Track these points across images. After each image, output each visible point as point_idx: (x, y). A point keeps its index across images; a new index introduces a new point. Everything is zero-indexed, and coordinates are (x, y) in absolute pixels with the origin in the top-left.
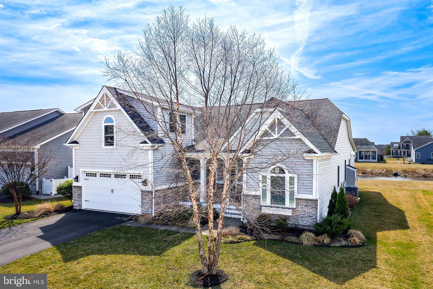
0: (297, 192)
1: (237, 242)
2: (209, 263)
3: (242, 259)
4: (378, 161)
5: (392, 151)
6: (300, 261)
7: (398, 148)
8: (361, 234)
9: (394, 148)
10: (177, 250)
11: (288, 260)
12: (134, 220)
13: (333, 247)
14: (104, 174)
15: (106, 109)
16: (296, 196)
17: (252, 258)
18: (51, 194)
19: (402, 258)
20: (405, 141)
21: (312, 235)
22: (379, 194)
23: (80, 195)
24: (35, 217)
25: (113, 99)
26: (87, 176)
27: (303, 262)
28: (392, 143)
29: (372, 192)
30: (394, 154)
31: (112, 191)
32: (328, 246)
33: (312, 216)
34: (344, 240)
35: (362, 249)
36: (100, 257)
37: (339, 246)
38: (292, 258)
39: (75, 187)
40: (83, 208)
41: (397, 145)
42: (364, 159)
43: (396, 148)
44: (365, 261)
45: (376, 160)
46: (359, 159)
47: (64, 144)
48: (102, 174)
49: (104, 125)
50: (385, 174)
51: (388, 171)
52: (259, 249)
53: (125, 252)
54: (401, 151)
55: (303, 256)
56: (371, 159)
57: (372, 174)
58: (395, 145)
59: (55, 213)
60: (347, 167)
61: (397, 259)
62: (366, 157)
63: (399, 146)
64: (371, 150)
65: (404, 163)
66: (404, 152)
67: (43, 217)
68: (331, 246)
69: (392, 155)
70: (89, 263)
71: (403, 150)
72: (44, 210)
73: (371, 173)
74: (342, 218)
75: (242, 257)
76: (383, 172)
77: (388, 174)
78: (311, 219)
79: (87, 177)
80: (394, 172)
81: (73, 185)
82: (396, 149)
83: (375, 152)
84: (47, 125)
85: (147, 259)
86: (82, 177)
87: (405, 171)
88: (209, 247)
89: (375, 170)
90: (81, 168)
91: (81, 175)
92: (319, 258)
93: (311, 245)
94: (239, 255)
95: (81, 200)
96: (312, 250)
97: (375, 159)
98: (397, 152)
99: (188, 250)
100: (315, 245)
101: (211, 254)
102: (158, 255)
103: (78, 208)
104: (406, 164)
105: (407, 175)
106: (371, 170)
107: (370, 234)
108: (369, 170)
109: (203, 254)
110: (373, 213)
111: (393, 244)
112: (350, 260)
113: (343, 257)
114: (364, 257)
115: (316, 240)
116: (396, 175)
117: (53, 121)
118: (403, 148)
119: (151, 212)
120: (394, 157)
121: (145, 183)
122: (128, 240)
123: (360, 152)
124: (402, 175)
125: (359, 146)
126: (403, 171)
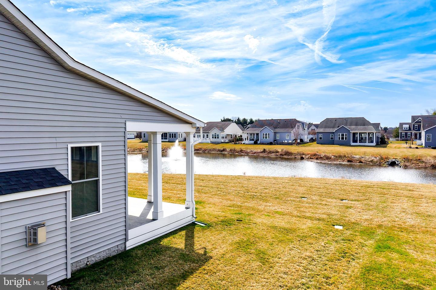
4: (377, 144)
7: (408, 129)
9: (404, 129)
20: (417, 121)
28: (401, 124)
30: (403, 137)
41: (408, 126)
42: (358, 142)
43: (406, 129)
45: (374, 144)
46: (353, 142)
50: (378, 163)
51: (383, 158)
54: (411, 133)
56: (367, 142)
57: (361, 162)
58: (404, 126)
62: (362, 140)
64: (367, 132)
65: (411, 148)
66: (416, 134)
69: (401, 138)
71: (414, 132)
73: (359, 161)
76: (375, 160)
77: (382, 162)
80: (390, 160)
83: (373, 133)
87: (407, 159)
89: (366, 157)
97: (372, 142)
98: (406, 134)
104: (414, 148)
105: (407, 164)
106: (360, 156)
116: (393, 164)
118: (414, 129)
120: (402, 140)
123: (353, 133)
124: (402, 164)
125: (353, 127)
126: (404, 159)
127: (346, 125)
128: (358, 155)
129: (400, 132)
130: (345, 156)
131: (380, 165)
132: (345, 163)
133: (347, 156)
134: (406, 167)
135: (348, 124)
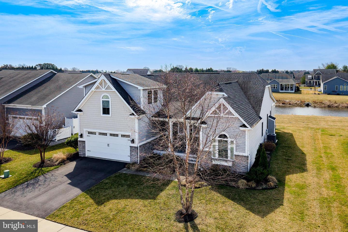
0: (235, 151)
1: (199, 188)
2: (186, 207)
3: (204, 201)
4: (295, 91)
5: (307, 81)
6: (238, 201)
7: (311, 79)
8: (275, 179)
9: (308, 79)
10: (163, 194)
11: (231, 201)
12: (126, 168)
13: (258, 189)
14: (102, 133)
15: (104, 90)
16: (235, 153)
17: (210, 200)
18: (55, 140)
19: (298, 197)
20: (317, 73)
21: (245, 181)
22: (292, 135)
23: (84, 147)
24: (55, 165)
25: (109, 84)
26: (88, 133)
27: (240, 202)
29: (286, 133)
31: (108, 145)
32: (254, 189)
33: (245, 167)
34: (264, 183)
35: (275, 191)
36: (116, 201)
37: (261, 189)
38: (233, 199)
39: (80, 141)
40: (86, 156)
42: (284, 90)
44: (276, 200)
45: (294, 91)
46: (281, 90)
47: (72, 112)
48: (101, 133)
49: (102, 100)
51: (302, 102)
52: (213, 193)
53: (131, 196)
54: (313, 81)
55: (240, 198)
56: (290, 90)
57: (290, 104)
58: (309, 76)
59: (68, 161)
60: (269, 118)
61: (294, 198)
62: (286, 88)
63: (312, 77)
64: (290, 83)
65: (315, 94)
66: (316, 82)
67: (61, 165)
68: (256, 189)
69: (307, 84)
70: (111, 206)
71: (315, 81)
72: (61, 159)
73: (289, 104)
74: (264, 169)
75: (204, 199)
76: (298, 103)
77: (302, 104)
78: (244, 168)
79: (89, 135)
80: (306, 103)
81: (79, 140)
82: (310, 79)
83: (293, 84)
84: (45, 84)
85: (147, 202)
86: (85, 134)
87: (315, 102)
88: (186, 198)
89: (293, 101)
90: (85, 128)
91: (84, 133)
92: (250, 199)
93: (244, 189)
94: (201, 198)
95: (85, 151)
96: (245, 192)
97: (292, 90)
98: (310, 82)
99: (170, 195)
100: (247, 188)
101: (187, 202)
102: (152, 199)
103: (82, 156)
104: (317, 94)
105: (316, 105)
107: (280, 177)
108: (287, 101)
109: (183, 202)
110: (284, 157)
111: (294, 185)
112: (267, 199)
113: (264, 198)
114: (275, 197)
115: (247, 185)
116: (308, 105)
117: (49, 80)
118: (315, 79)
119: (137, 161)
120: (308, 86)
121: (133, 141)
122: (129, 186)
123: (281, 84)
124: (313, 105)
125: (280, 80)
126: (314, 102)
127: (276, 78)
128: (288, 100)
129: (306, 80)
130: (280, 100)
131: (301, 106)
132: (281, 105)
133: (281, 100)
134: (315, 107)
135: (277, 77)
